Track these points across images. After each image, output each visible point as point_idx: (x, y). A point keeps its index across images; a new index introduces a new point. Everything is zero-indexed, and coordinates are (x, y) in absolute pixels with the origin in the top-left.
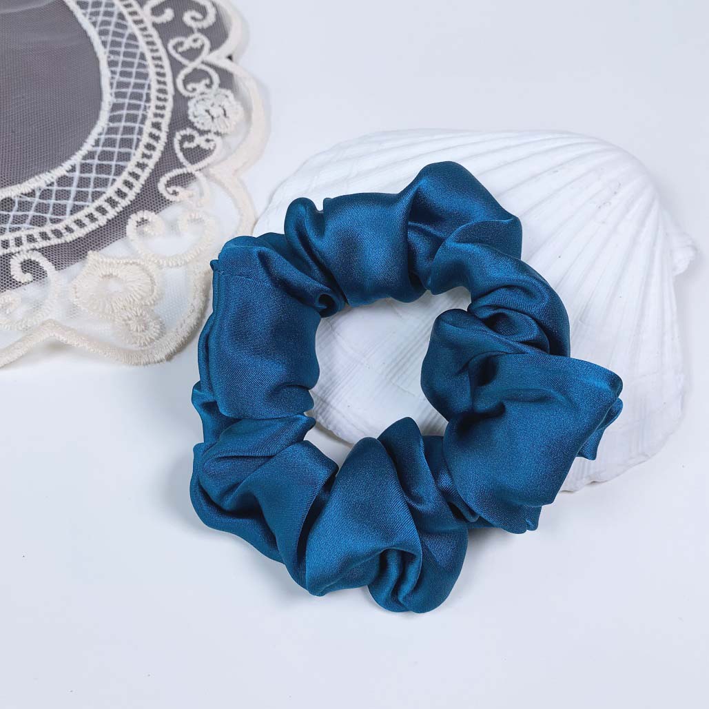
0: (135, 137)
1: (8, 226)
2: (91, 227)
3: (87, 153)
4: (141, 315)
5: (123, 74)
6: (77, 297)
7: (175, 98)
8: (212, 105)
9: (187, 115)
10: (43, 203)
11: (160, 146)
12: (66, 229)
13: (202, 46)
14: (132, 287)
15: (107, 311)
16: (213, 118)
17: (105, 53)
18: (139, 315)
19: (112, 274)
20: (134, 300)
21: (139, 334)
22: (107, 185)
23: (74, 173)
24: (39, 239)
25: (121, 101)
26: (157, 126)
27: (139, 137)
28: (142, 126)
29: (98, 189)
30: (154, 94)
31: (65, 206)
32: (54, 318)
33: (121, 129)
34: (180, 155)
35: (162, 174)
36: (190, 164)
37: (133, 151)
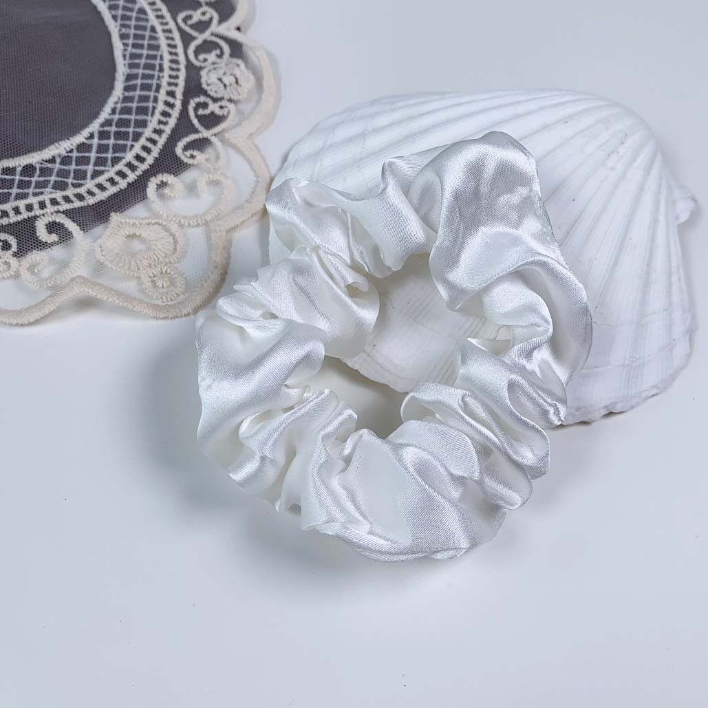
0: (151, 105)
1: (31, 191)
2: (112, 190)
3: (104, 120)
4: (166, 272)
5: (134, 46)
6: (102, 255)
7: (187, 67)
8: (225, 74)
9: (200, 84)
10: (64, 169)
11: (175, 113)
12: (88, 192)
13: (211, 19)
14: (155, 245)
15: (132, 268)
16: (225, 86)
17: (116, 26)
18: (164, 272)
19: (135, 234)
20: (158, 258)
21: (164, 290)
22: (125, 151)
23: (92, 140)
24: (63, 203)
25: (135, 71)
26: (171, 94)
27: (154, 105)
28: (156, 94)
29: (117, 155)
30: (166, 64)
31: (85, 172)
32: (82, 274)
33: (136, 98)
34: (195, 121)
35: (179, 139)
36: (205, 130)
37: (149, 118)
